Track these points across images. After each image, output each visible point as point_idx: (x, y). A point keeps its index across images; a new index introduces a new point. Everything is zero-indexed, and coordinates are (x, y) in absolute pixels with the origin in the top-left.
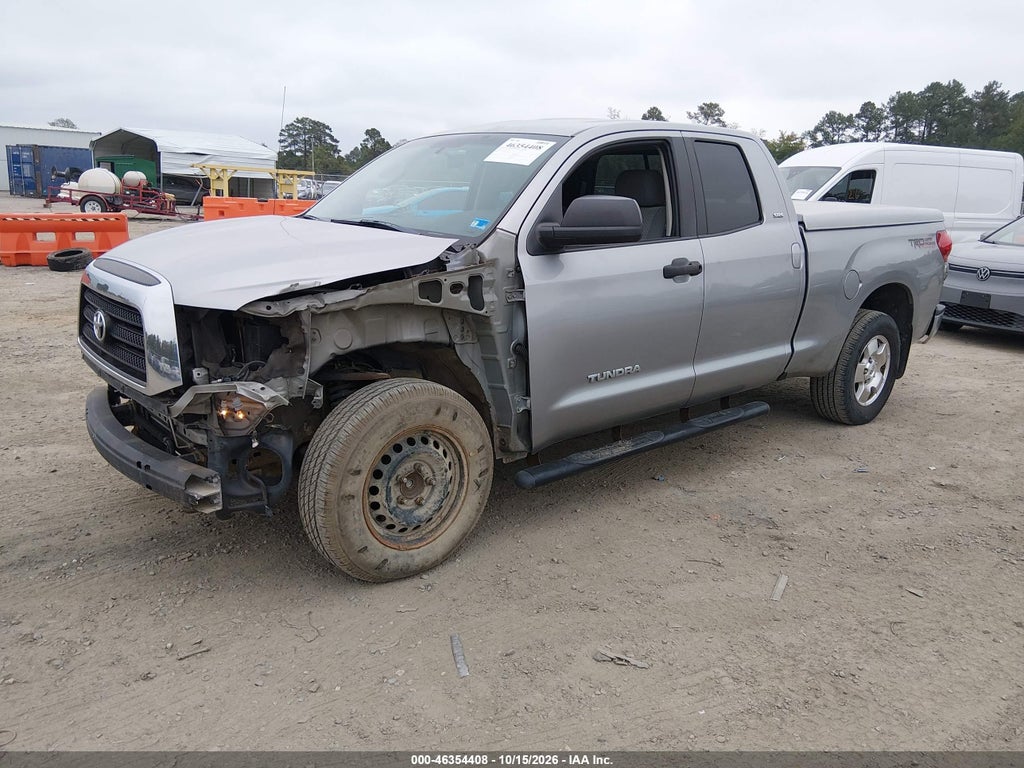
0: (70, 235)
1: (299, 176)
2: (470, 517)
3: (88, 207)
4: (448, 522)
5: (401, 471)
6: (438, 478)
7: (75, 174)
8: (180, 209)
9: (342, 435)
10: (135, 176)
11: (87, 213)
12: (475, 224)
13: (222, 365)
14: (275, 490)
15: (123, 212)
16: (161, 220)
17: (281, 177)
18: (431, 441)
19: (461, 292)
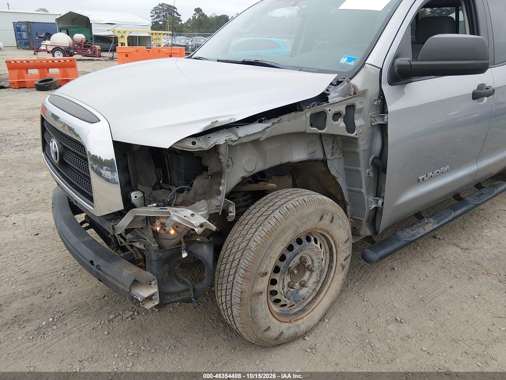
0: (46, 70)
1: (164, 34)
2: (336, 291)
3: (56, 54)
4: (322, 296)
5: (292, 264)
6: (316, 265)
7: (48, 36)
8: (103, 54)
9: (252, 244)
10: (80, 37)
11: (56, 58)
12: (344, 60)
13: (154, 189)
14: (199, 286)
15: (74, 57)
16: (94, 60)
17: (154, 35)
18: (312, 238)
19: (340, 120)
